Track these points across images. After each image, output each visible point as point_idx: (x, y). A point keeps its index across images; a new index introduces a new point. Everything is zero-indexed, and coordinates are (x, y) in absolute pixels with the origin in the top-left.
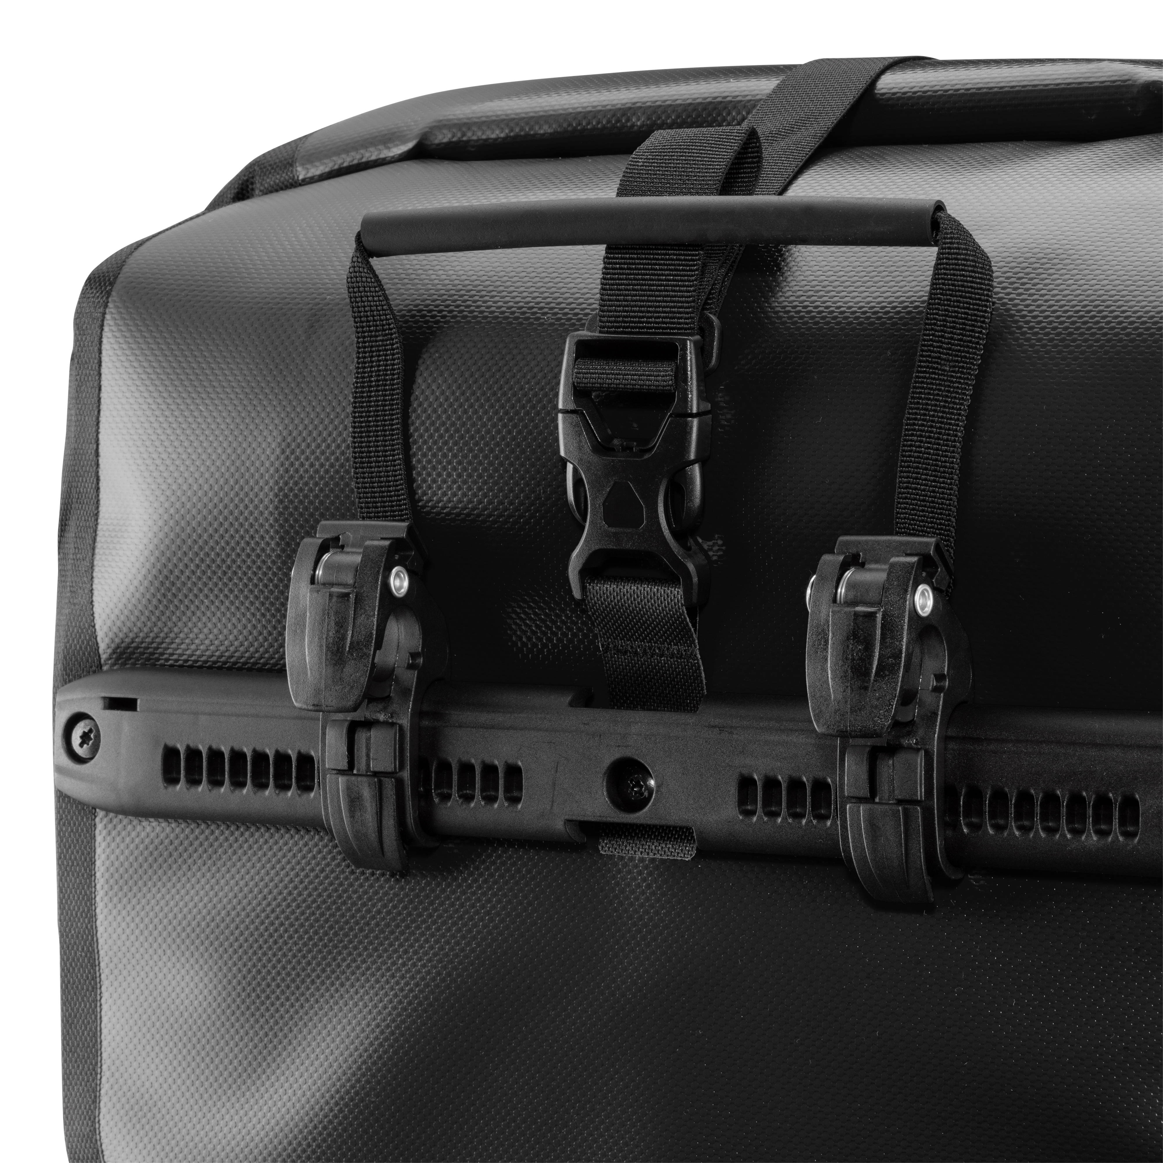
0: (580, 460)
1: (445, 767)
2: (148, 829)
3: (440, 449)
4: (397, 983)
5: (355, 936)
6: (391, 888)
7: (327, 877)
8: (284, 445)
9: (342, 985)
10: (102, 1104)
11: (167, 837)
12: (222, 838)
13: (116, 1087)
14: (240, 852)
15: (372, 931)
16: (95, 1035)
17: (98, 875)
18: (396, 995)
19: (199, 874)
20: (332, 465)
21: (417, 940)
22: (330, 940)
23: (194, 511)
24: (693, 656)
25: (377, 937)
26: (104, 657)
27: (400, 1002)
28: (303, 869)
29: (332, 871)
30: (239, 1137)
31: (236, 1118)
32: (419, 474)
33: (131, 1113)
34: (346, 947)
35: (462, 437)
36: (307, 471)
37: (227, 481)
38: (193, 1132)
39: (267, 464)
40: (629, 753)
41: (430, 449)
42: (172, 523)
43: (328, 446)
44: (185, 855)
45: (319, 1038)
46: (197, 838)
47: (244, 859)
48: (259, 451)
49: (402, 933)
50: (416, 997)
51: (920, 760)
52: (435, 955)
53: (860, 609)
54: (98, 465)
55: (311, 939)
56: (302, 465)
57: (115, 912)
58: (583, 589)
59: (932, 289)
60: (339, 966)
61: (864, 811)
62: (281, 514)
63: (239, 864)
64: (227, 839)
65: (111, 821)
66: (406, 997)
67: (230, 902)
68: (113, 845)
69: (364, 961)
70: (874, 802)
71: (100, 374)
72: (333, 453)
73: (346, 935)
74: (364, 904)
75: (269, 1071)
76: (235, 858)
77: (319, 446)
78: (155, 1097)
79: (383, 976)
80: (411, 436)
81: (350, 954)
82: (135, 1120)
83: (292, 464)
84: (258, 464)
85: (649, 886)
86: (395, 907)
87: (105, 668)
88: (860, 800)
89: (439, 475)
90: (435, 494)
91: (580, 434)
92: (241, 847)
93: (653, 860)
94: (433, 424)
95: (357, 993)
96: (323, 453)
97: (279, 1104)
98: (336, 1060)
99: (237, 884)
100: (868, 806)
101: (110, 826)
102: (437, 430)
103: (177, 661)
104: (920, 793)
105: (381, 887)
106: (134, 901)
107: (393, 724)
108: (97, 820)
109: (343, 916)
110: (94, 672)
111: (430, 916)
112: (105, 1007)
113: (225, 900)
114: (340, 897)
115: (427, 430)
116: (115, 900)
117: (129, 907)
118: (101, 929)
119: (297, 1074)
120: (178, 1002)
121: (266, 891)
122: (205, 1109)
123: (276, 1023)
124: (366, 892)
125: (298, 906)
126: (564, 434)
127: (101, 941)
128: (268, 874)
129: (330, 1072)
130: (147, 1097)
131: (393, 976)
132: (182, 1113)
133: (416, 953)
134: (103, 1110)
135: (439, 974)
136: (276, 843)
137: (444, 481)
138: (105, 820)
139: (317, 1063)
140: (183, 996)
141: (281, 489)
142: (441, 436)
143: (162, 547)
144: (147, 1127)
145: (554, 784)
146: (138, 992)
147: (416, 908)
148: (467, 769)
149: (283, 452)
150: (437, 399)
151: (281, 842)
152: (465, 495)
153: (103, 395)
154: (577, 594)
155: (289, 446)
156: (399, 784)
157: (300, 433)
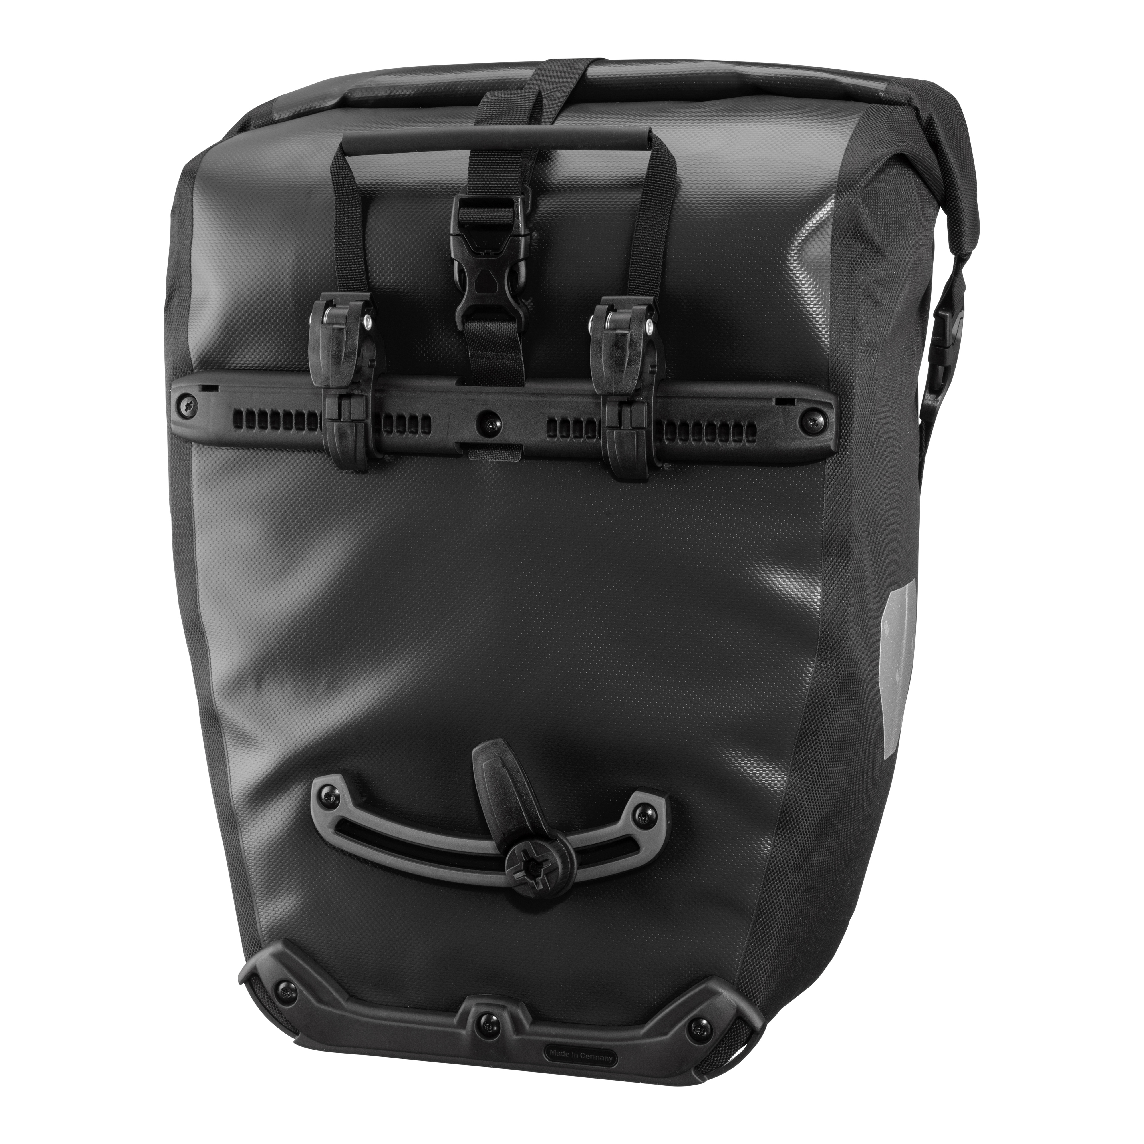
0: (463, 260)
1: (389, 417)
2: (222, 453)
3: (383, 255)
4: (361, 527)
5: (338, 504)
6: (357, 480)
7: (321, 475)
8: (297, 254)
9: (331, 529)
10: (200, 593)
11: (232, 456)
12: (262, 457)
13: (207, 585)
14: (273, 463)
15: (346, 502)
16: (193, 559)
17: (194, 477)
18: (361, 534)
19: (250, 475)
20: (324, 265)
21: (372, 506)
22: (324, 507)
23: (245, 289)
24: (519, 359)
25: (349, 505)
26: (194, 365)
27: (363, 537)
28: (308, 472)
29: (324, 472)
30: (275, 608)
31: (273, 598)
32: (372, 268)
33: (216, 597)
34: (333, 510)
35: (395, 249)
36: (310, 268)
37: (265, 274)
38: (249, 606)
39: (288, 264)
40: (488, 408)
41: (378, 256)
42: (232, 296)
43: (322, 255)
44: (243, 466)
45: (318, 556)
46: (249, 457)
47: (275, 467)
48: (283, 257)
49: (363, 502)
50: (372, 534)
51: (645, 408)
52: (382, 513)
53: (618, 332)
54: (190, 266)
55: (313, 506)
56: (307, 264)
57: (204, 496)
58: (463, 325)
59: (648, 172)
60: (329, 520)
61: (616, 433)
62: (295, 290)
63: (272, 470)
64: (265, 457)
65: (200, 449)
66: (366, 534)
67: (268, 489)
68: (202, 462)
69: (343, 517)
70: (620, 429)
71: (193, 219)
72: (324, 258)
73: (333, 504)
74: (342, 488)
75: (291, 574)
76: (270, 467)
77: (316, 255)
78: (228, 589)
79: (353, 524)
80: (367, 249)
81: (335, 514)
82: (218, 601)
83: (302, 264)
84: (283, 264)
85: (496, 475)
86: (359, 489)
87: (195, 371)
88: (613, 428)
89: (383, 269)
90: (380, 279)
91: (463, 246)
92: (273, 461)
93: (498, 462)
94: (379, 243)
95: (339, 533)
96: (319, 258)
97: (297, 590)
98: (329, 567)
99: (272, 479)
100: (618, 431)
101: (200, 452)
102: (382, 246)
103: (235, 366)
104: (645, 425)
105: (351, 479)
106: (214, 490)
107: (362, 396)
108: (193, 449)
109: (331, 494)
110: (189, 373)
111: (379, 493)
112: (198, 545)
113: (265, 488)
114: (329, 485)
115: (376, 246)
116: (204, 489)
117: (211, 493)
118: (195, 505)
119: (307, 575)
120: (239, 540)
121: (288, 483)
122: (255, 594)
123: (295, 550)
124: (343, 482)
125: (306, 490)
126: (454, 246)
127: (195, 511)
128: (289, 474)
129: (325, 573)
130: (223, 589)
131: (359, 524)
132: (243, 596)
133: (371, 512)
134: (201, 596)
135: (384, 522)
136: (293, 458)
137: (386, 272)
138: (197, 449)
139: (318, 569)
140: (242, 537)
141: (296, 277)
142: (384, 249)
143: (227, 309)
144: (225, 604)
145: (448, 425)
146: (216, 536)
147: (370, 490)
148: (401, 418)
149: (297, 258)
150: (381, 230)
151: (295, 458)
152: (397, 279)
153: (195, 229)
154: (460, 328)
155: (300, 254)
156: (366, 425)
157: (306, 248)
